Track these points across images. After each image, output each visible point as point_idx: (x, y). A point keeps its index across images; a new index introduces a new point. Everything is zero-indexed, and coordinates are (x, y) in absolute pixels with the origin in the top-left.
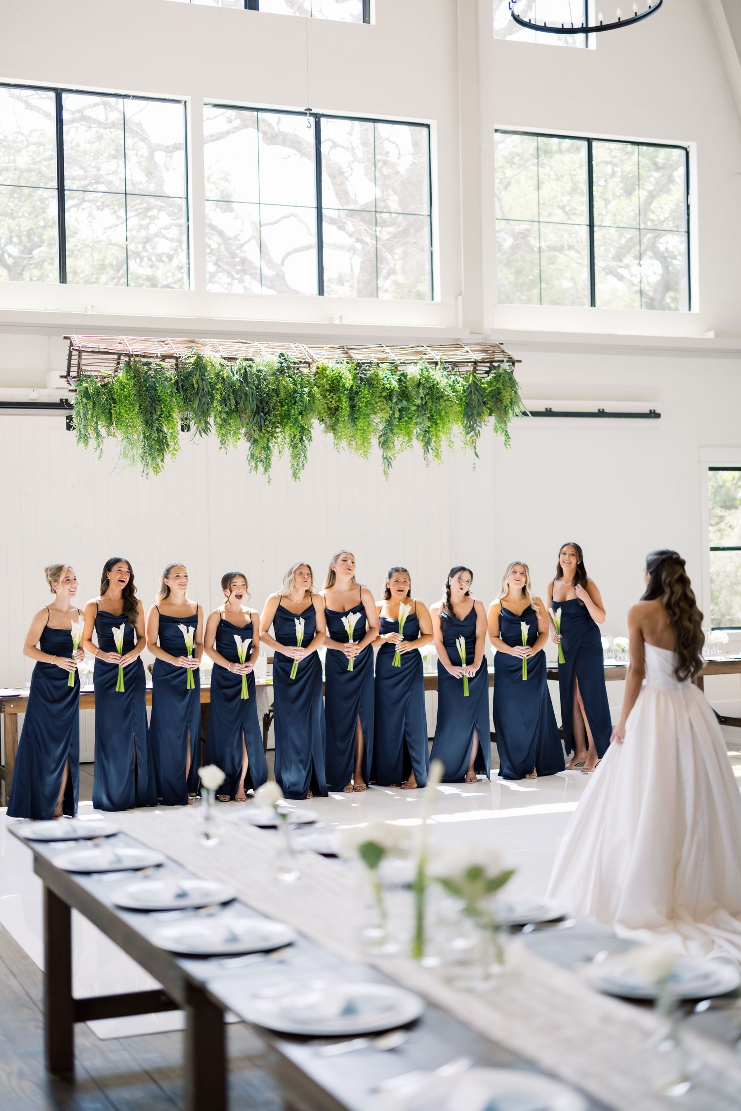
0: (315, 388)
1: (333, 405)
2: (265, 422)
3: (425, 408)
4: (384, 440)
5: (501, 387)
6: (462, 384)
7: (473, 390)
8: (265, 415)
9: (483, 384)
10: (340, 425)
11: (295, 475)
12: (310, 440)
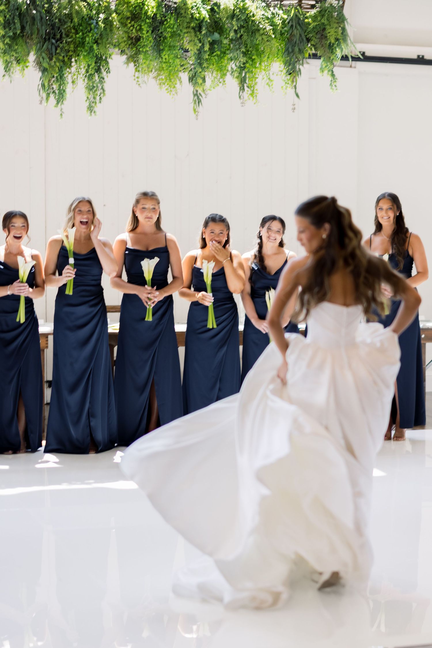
0: (114, 15)
1: (134, 34)
2: (56, 49)
3: (240, 41)
4: (192, 75)
5: (326, 22)
6: (282, 18)
7: (294, 24)
8: (57, 42)
9: (307, 18)
10: (141, 56)
11: (91, 109)
12: (108, 72)
